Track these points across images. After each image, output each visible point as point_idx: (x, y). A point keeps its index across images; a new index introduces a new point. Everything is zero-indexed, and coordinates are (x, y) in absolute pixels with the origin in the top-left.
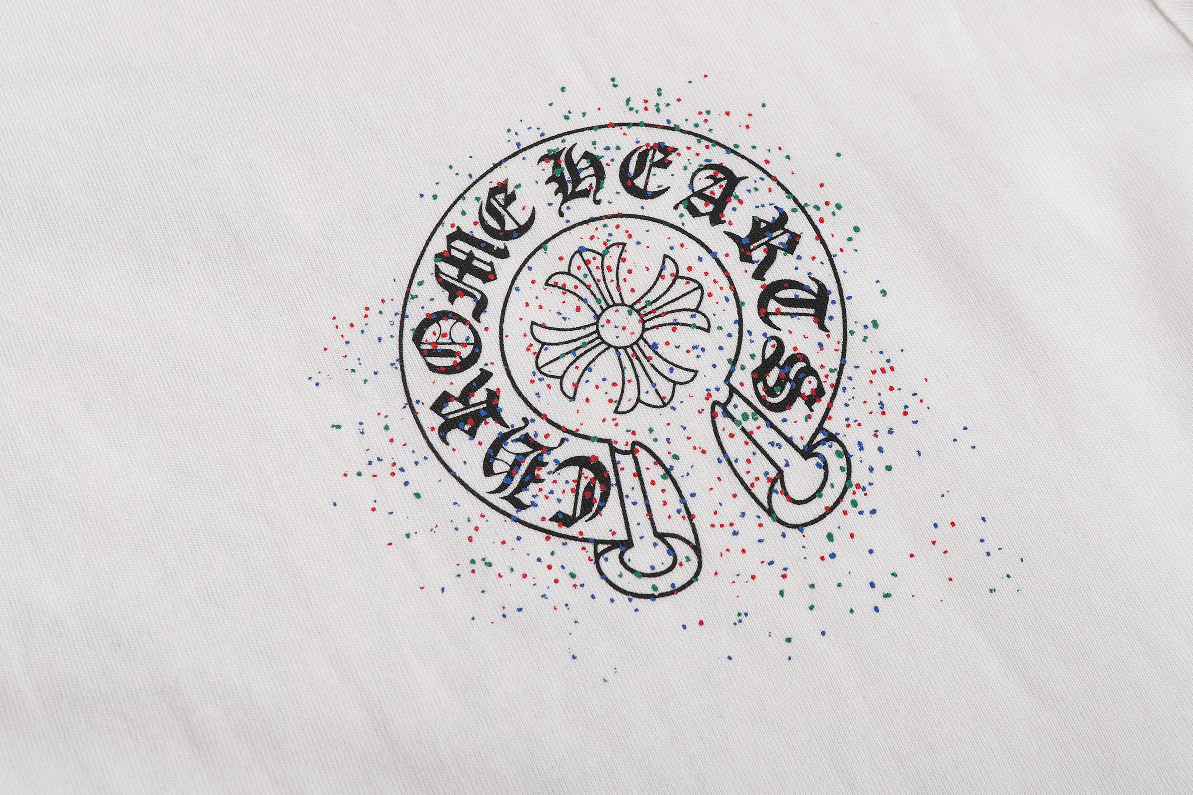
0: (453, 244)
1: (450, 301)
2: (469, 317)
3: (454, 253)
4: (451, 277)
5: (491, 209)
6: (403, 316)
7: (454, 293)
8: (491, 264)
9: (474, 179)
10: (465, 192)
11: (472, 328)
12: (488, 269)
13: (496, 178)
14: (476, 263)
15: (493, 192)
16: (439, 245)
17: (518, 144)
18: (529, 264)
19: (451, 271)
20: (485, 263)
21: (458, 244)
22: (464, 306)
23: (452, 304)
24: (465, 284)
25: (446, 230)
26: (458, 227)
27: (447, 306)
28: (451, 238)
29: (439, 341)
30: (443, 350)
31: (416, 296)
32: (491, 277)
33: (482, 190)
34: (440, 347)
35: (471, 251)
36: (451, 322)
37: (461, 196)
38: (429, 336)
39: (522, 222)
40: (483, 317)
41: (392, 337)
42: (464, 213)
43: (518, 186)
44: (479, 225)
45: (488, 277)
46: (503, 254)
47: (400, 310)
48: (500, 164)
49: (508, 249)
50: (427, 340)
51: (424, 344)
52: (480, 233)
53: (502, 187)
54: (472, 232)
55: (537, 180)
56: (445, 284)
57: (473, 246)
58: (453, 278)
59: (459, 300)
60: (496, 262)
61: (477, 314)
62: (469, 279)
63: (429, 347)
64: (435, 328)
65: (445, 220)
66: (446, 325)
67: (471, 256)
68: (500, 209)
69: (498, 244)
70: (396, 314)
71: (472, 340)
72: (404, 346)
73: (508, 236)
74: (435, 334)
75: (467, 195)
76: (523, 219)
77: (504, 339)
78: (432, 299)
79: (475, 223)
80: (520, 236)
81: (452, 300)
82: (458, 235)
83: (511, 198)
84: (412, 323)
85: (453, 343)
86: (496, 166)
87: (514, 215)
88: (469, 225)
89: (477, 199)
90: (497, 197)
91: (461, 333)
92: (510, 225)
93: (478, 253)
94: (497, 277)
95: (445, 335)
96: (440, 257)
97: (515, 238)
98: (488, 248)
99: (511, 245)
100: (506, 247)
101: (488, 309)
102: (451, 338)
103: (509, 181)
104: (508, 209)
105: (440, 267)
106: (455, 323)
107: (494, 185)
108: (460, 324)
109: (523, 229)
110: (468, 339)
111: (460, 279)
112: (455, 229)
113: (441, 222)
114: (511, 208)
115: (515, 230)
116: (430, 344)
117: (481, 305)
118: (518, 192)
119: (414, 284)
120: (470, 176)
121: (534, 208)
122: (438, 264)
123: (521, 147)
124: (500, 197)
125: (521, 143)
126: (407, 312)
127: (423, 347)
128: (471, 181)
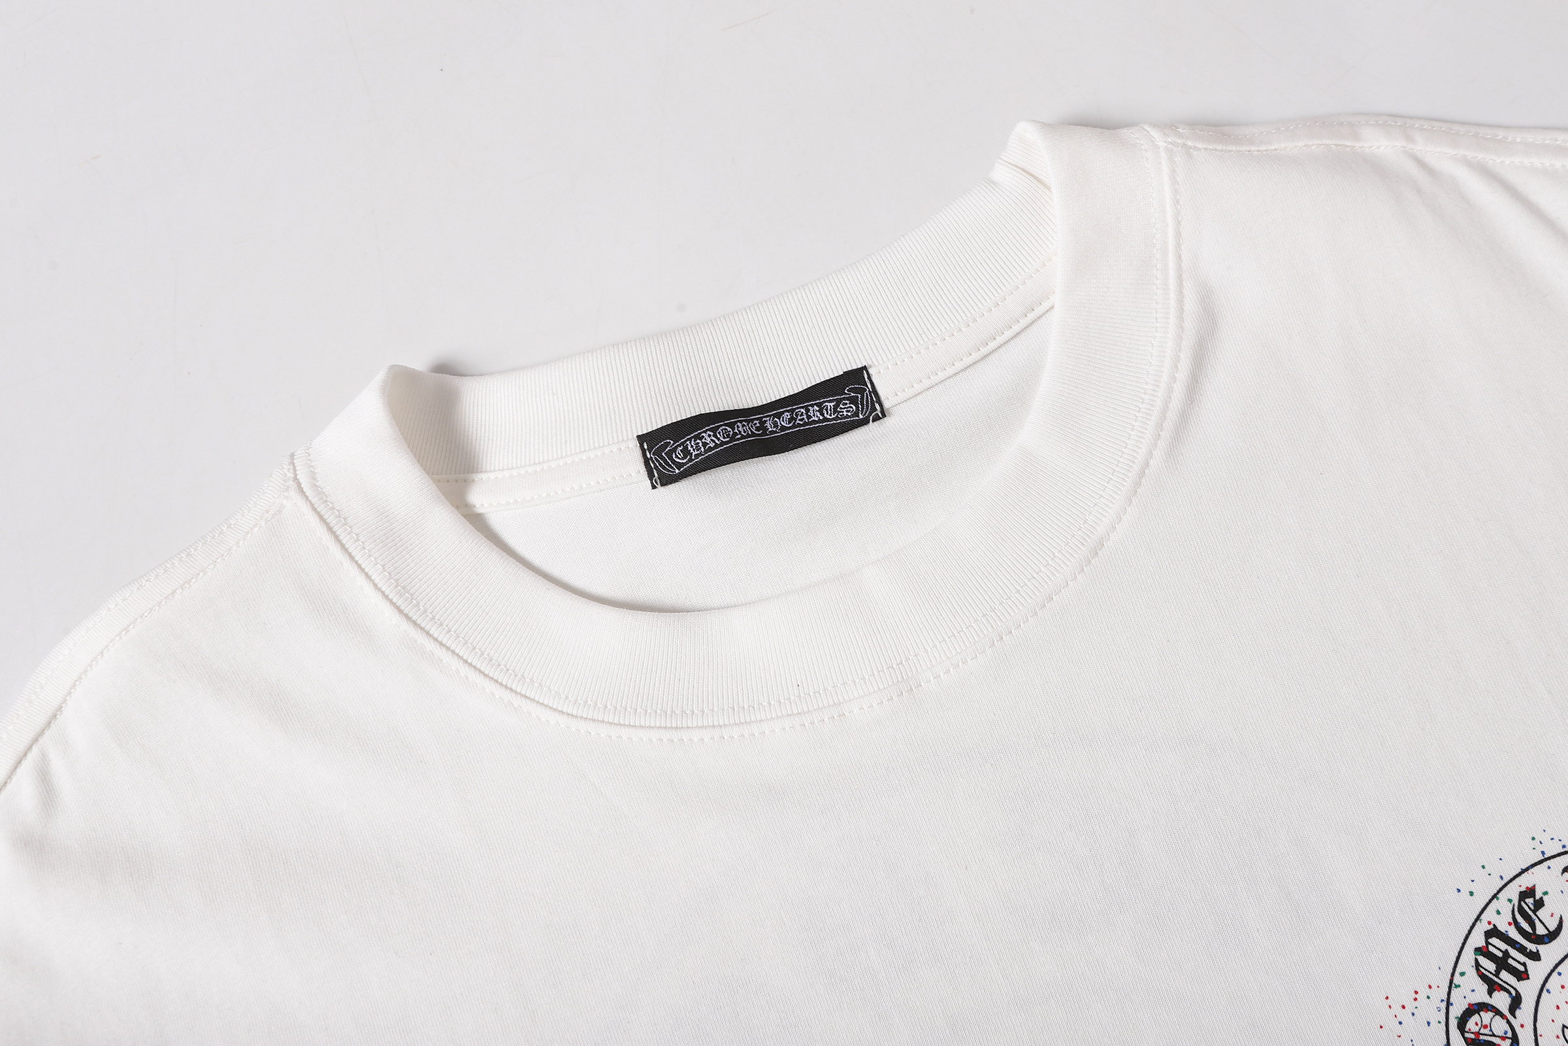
0: (1490, 940)
1: (1488, 994)
2: (1506, 1012)
3: (1491, 949)
4: (1489, 972)
5: (1522, 911)
6: (1449, 1004)
7: (1493, 987)
8: (1524, 965)
9: (1506, 880)
10: (1499, 892)
11: (1508, 1022)
12: (1522, 968)
13: (1525, 882)
14: (1510, 961)
15: (1523, 895)
16: (1477, 939)
17: (1543, 853)
18: (1559, 969)
19: (1491, 966)
20: (1519, 962)
21: (1494, 941)
22: (1501, 1000)
23: (1491, 997)
24: (1502, 980)
25: (1482, 927)
26: (1494, 925)
27: (1486, 999)
28: (1489, 934)
29: (1481, 1032)
30: (1485, 1041)
31: (1459, 986)
32: (1524, 976)
33: (1513, 892)
34: (1482, 1037)
35: (1507, 950)
36: (1491, 1014)
37: (1495, 896)
38: (1471, 1025)
39: (1552, 928)
40: (1518, 1012)
41: (1439, 1022)
42: (1498, 912)
43: (1546, 893)
44: (1513, 926)
45: (1522, 976)
46: (1535, 957)
47: (1445, 997)
48: (1527, 869)
49: (1540, 952)
50: (1470, 1030)
51: (1468, 1032)
52: (1514, 934)
53: (1529, 892)
54: (1507, 932)
55: (1562, 890)
56: (1483, 978)
57: (1509, 945)
58: (1491, 973)
59: (1496, 994)
60: (1529, 963)
61: (1513, 1009)
62: (1504, 975)
63: (1472, 1036)
64: (1475, 1018)
65: (1483, 917)
66: (1487, 1016)
67: (1506, 953)
68: (1530, 913)
69: (1531, 947)
70: (1442, 1001)
71: (1510, 1034)
72: (1450, 1032)
73: (1540, 940)
74: (1477, 1024)
75: (1500, 896)
76: (1552, 926)
77: (1539, 1038)
78: (1473, 991)
79: (1510, 924)
80: (1550, 942)
81: (1490, 993)
82: (1493, 932)
83: (1539, 904)
84: (1456, 1011)
85: (1494, 1035)
86: (1523, 871)
87: (1544, 921)
88: (1503, 926)
89: (1510, 901)
90: (1527, 900)
91: (1500, 1026)
92: (1541, 931)
93: (1513, 953)
94: (1530, 976)
95: (1486, 1027)
96: (1478, 951)
97: (1546, 943)
98: (1522, 949)
99: (1542, 949)
100: (1538, 951)
101: (1522, 1006)
102: (1491, 1030)
103: (1536, 887)
104: (1538, 913)
105: (1479, 960)
106: (1494, 1016)
107: (1523, 889)
108: (1498, 1018)
109: (1553, 935)
110: (1506, 1033)
111: (1497, 974)
112: (1492, 926)
113: (1478, 919)
114: (1540, 913)
115: (1546, 935)
116: (1472, 1033)
117: (1516, 1002)
118: (1545, 898)
119: (1457, 974)
120: (1502, 878)
121: (1561, 918)
122: (1478, 957)
123: (1546, 856)
124: (1530, 901)
125: (1546, 852)
126: (1452, 1000)
127: (1467, 1035)
128: (1503, 883)
